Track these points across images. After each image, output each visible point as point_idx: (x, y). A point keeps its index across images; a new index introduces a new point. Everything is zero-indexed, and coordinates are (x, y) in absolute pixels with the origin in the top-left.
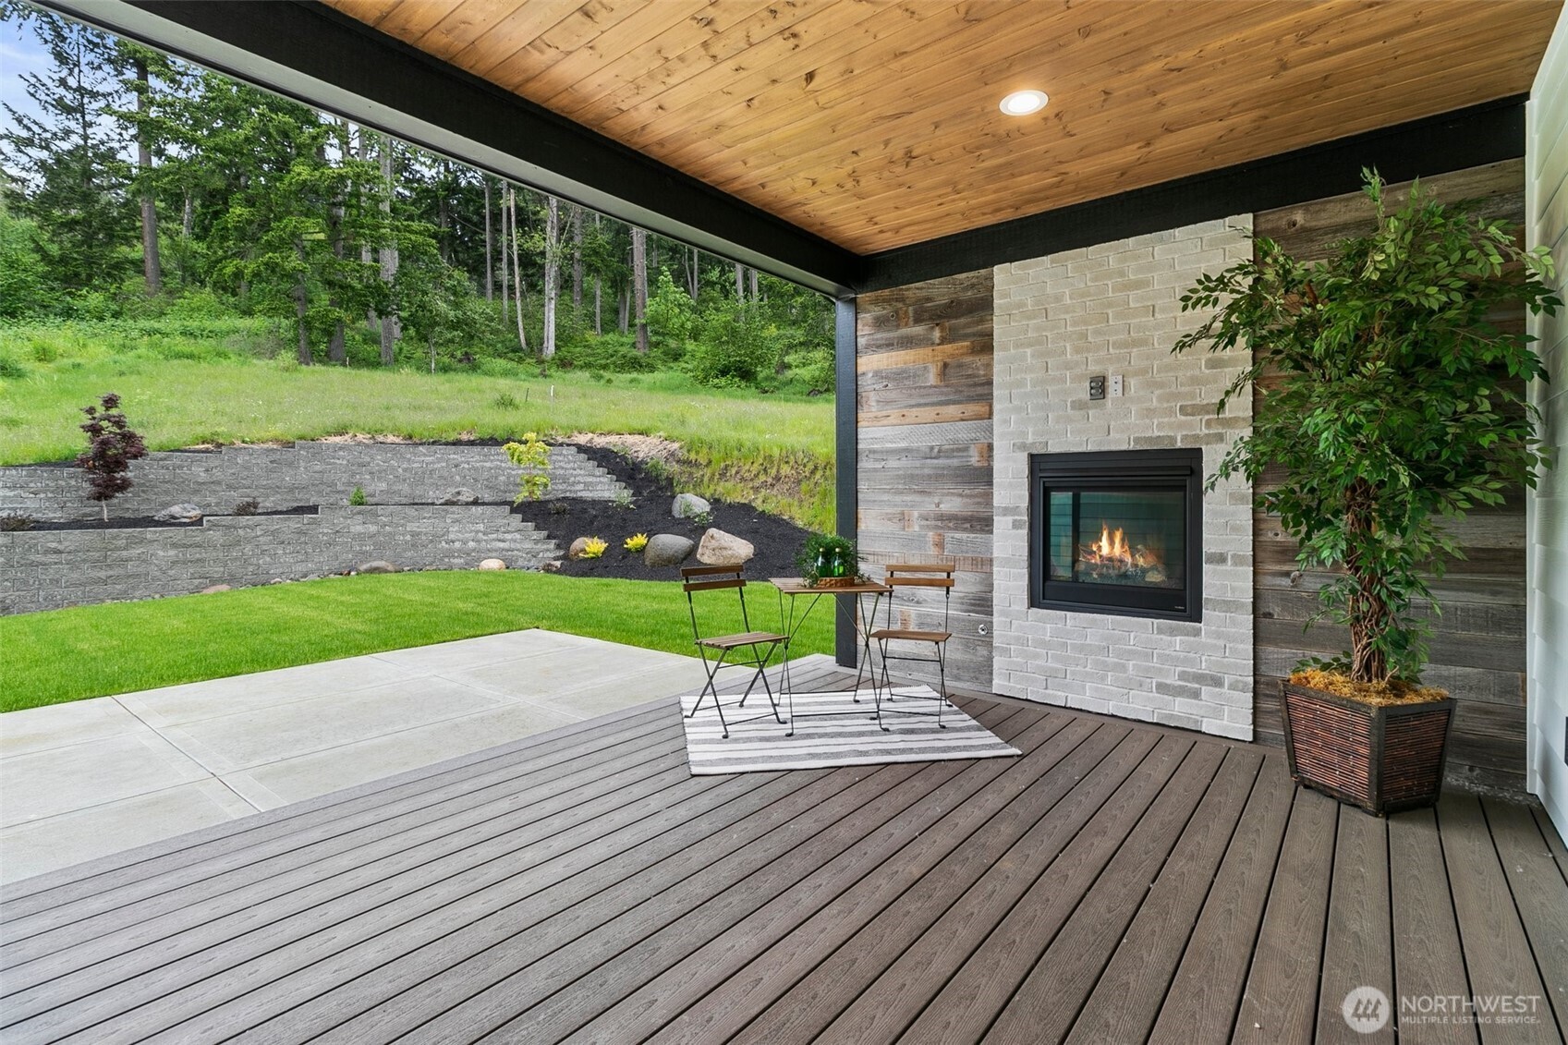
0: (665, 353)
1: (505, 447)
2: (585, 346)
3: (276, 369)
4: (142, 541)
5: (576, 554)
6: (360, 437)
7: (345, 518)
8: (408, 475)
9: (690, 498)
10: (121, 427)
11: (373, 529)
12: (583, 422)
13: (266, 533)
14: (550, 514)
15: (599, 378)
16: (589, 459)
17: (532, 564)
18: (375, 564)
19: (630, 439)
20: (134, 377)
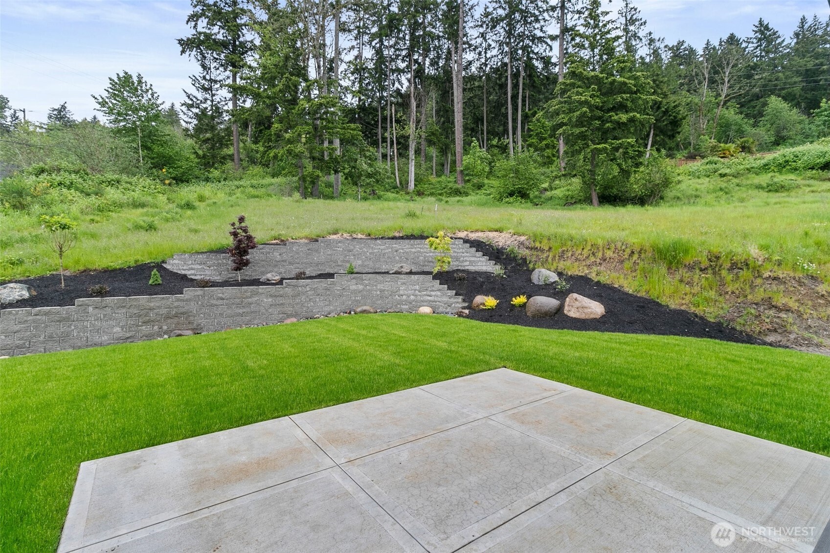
0: (473, 186)
1: (428, 240)
2: (429, 184)
3: (293, 201)
4: (257, 294)
5: (478, 306)
6: (345, 235)
7: (347, 281)
8: (372, 256)
9: (544, 272)
10: (246, 233)
11: (361, 287)
12: (459, 225)
13: (311, 289)
14: (455, 279)
15: (441, 200)
16: (470, 247)
17: (448, 310)
18: (365, 308)
19: (492, 235)
20: (238, 208)
